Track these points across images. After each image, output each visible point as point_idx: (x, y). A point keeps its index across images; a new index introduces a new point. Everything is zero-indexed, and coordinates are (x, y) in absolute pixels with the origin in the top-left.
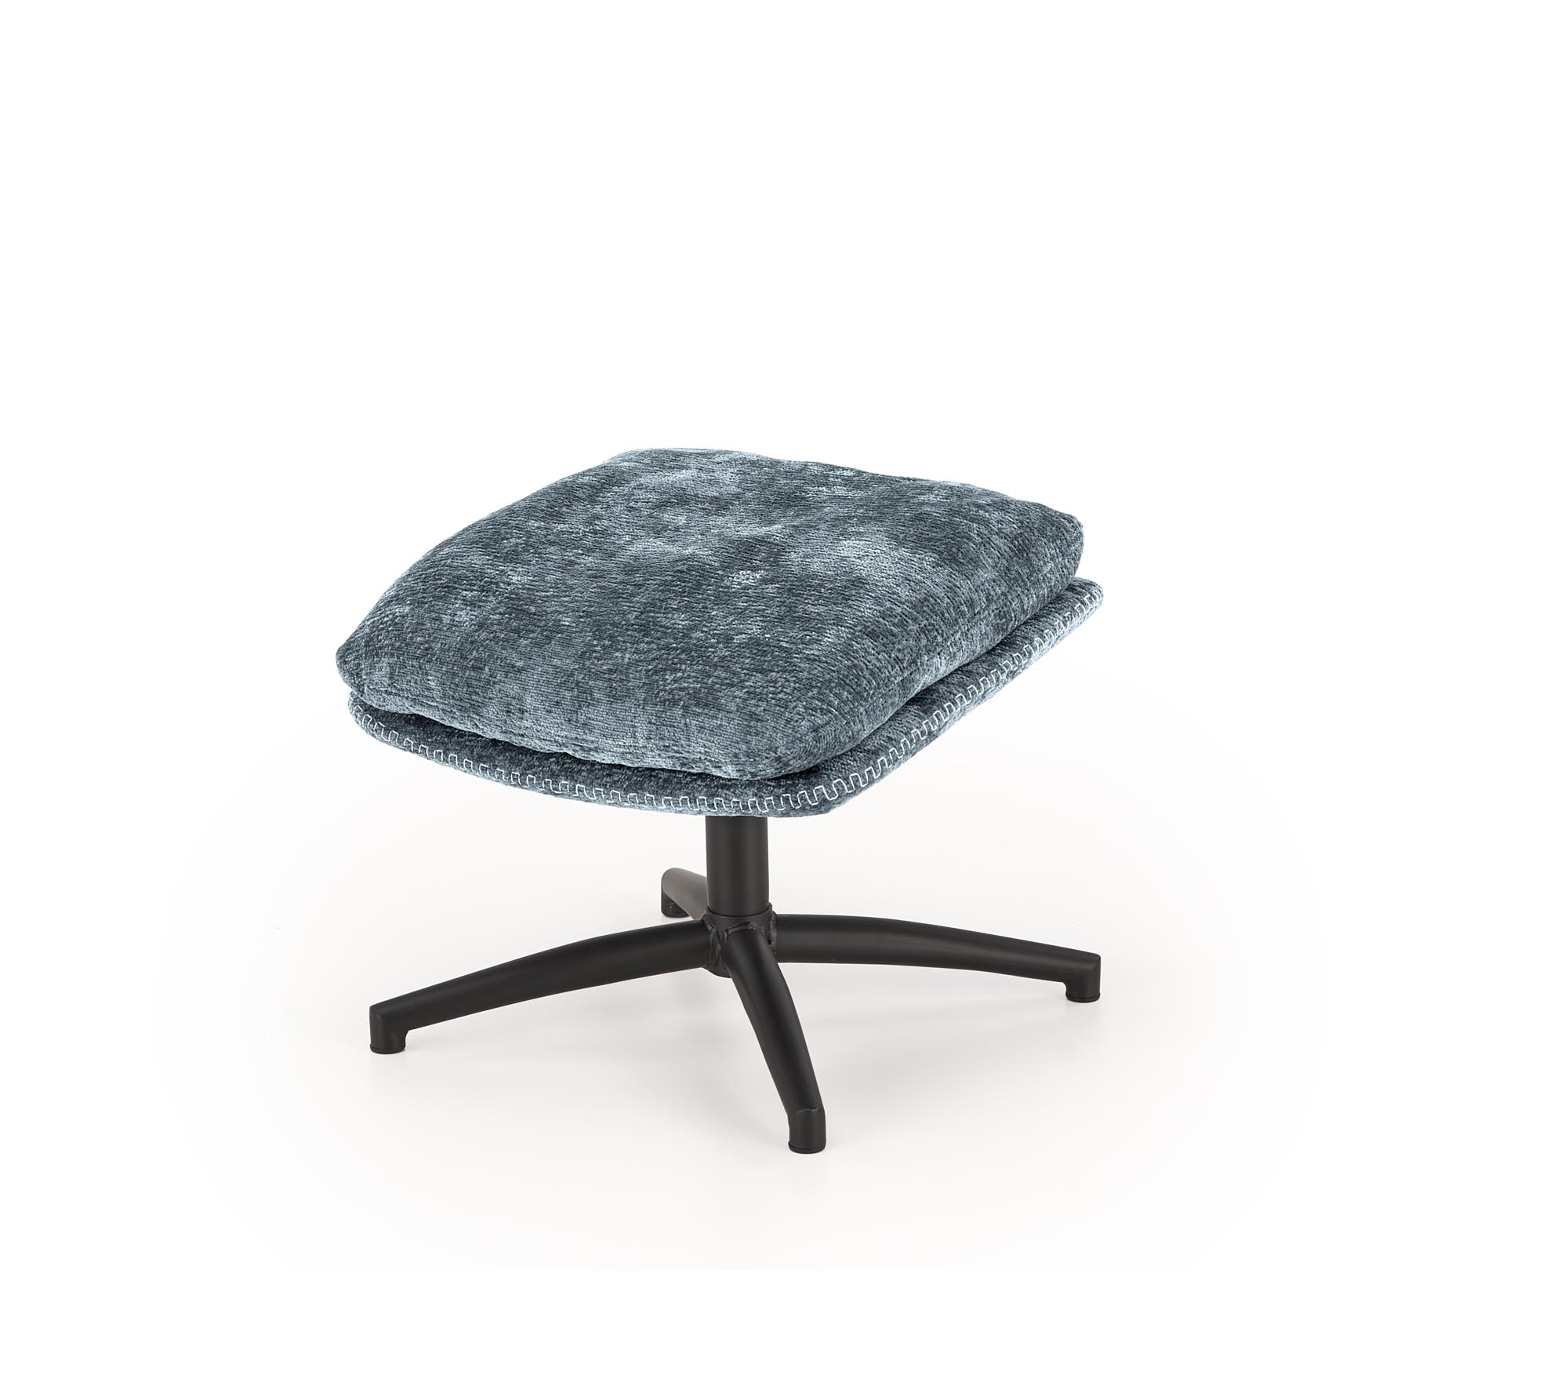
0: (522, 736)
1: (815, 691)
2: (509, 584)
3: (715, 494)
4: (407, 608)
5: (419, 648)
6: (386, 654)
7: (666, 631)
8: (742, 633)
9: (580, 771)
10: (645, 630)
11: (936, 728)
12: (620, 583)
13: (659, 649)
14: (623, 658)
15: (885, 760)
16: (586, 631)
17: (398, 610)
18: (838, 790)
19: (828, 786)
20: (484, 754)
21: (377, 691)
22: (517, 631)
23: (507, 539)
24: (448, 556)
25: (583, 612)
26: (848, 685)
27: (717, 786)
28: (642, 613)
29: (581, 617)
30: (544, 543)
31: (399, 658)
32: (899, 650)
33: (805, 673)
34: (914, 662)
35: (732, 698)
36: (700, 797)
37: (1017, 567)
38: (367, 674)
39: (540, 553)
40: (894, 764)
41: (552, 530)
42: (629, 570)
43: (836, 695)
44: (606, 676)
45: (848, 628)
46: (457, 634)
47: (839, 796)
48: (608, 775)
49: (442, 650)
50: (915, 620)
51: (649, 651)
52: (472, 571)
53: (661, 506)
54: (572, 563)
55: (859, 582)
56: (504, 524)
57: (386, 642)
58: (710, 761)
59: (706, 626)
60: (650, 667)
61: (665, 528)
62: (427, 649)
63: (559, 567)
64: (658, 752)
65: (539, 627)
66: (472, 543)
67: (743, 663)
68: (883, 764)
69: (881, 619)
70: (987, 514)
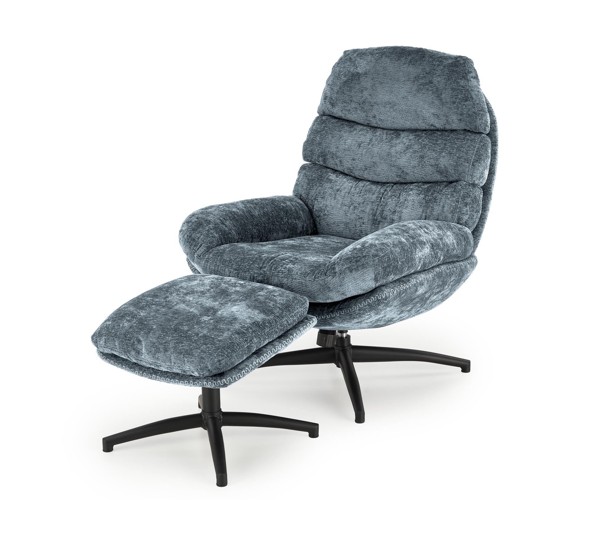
0: (141, 361)
1: (220, 350)
2: (140, 316)
3: (203, 290)
4: (111, 322)
5: (113, 334)
6: (104, 336)
7: (182, 331)
8: (202, 333)
9: (158, 373)
10: (175, 330)
11: (261, 361)
12: (171, 317)
13: (179, 336)
14: (169, 339)
15: (244, 372)
16: (160, 330)
17: (108, 323)
18: (229, 381)
19: (226, 379)
20: (132, 366)
21: (101, 347)
22: (140, 329)
23: (141, 303)
24: (124, 308)
25: (160, 324)
26: (230, 348)
27: (195, 378)
28: (176, 326)
29: (159, 326)
30: (151, 304)
31: (107, 337)
32: (246, 338)
33: (218, 345)
34: (251, 341)
35: (196, 352)
36: (191, 382)
37: (285, 312)
38: (99, 342)
39: (150, 307)
40: (247, 373)
41: (154, 300)
42: (174, 313)
43: (226, 351)
44: (164, 344)
45: (231, 332)
46: (124, 330)
47: (229, 383)
48: (166, 374)
49: (120, 334)
50: (251, 328)
51: (176, 337)
52: (130, 312)
53: (186, 294)
54: (159, 310)
55: (235, 319)
56: (141, 299)
57: (104, 332)
58: (191, 371)
59: (192, 330)
60: (175, 342)
61: (186, 301)
62: (115, 334)
63: (155, 311)
64: (177, 368)
65: (147, 328)
66: (131, 304)
67: (201, 342)
68: (243, 373)
69: (241, 329)
70: (276, 298)
